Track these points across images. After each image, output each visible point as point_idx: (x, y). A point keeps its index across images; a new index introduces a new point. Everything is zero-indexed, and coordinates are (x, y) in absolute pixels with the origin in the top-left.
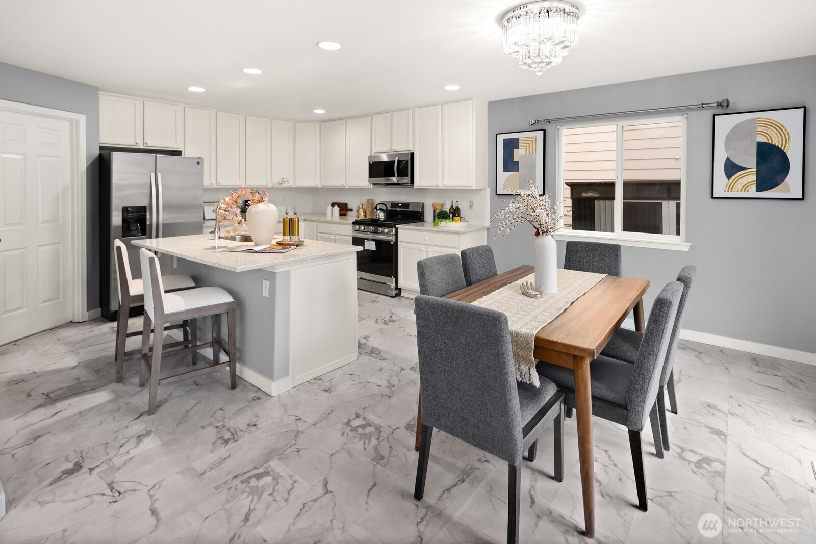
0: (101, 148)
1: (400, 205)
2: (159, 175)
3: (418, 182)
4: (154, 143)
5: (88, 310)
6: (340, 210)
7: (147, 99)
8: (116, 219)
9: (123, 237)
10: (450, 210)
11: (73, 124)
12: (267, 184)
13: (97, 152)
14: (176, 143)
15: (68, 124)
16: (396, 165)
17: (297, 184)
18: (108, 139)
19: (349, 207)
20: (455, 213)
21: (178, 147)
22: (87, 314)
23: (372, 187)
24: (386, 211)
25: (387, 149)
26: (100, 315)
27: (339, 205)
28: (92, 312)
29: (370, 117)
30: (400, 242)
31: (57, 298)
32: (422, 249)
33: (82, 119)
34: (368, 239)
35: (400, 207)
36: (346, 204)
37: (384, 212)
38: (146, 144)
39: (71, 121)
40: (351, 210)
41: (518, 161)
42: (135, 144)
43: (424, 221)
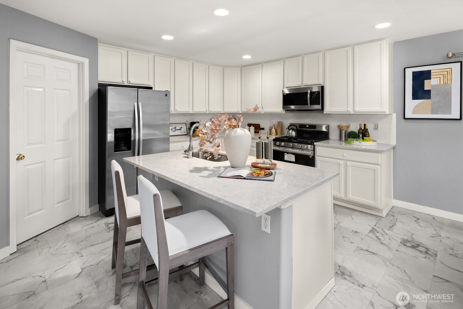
0: (100, 85)
1: (307, 126)
2: (140, 104)
3: (328, 109)
4: (134, 81)
5: (90, 207)
6: (255, 129)
7: (130, 49)
8: (110, 137)
9: (115, 152)
10: (359, 131)
11: (80, 65)
12: (206, 110)
13: (97, 87)
14: (149, 81)
15: (76, 66)
16: (309, 96)
17: (225, 111)
18: (104, 78)
19: (261, 126)
20: (363, 133)
21: (149, 84)
22: (89, 210)
23: (284, 113)
24: (297, 131)
25: (299, 84)
26: (99, 210)
27: (254, 125)
28: (92, 208)
29: (283, 61)
30: (318, 156)
31: (68, 199)
32: (341, 163)
33: (86, 61)
34: (288, 153)
35: (307, 128)
36: (259, 125)
37: (295, 131)
38: (129, 82)
39: (78, 63)
40: (263, 129)
41: (430, 91)
42: (122, 82)
43: (329, 139)
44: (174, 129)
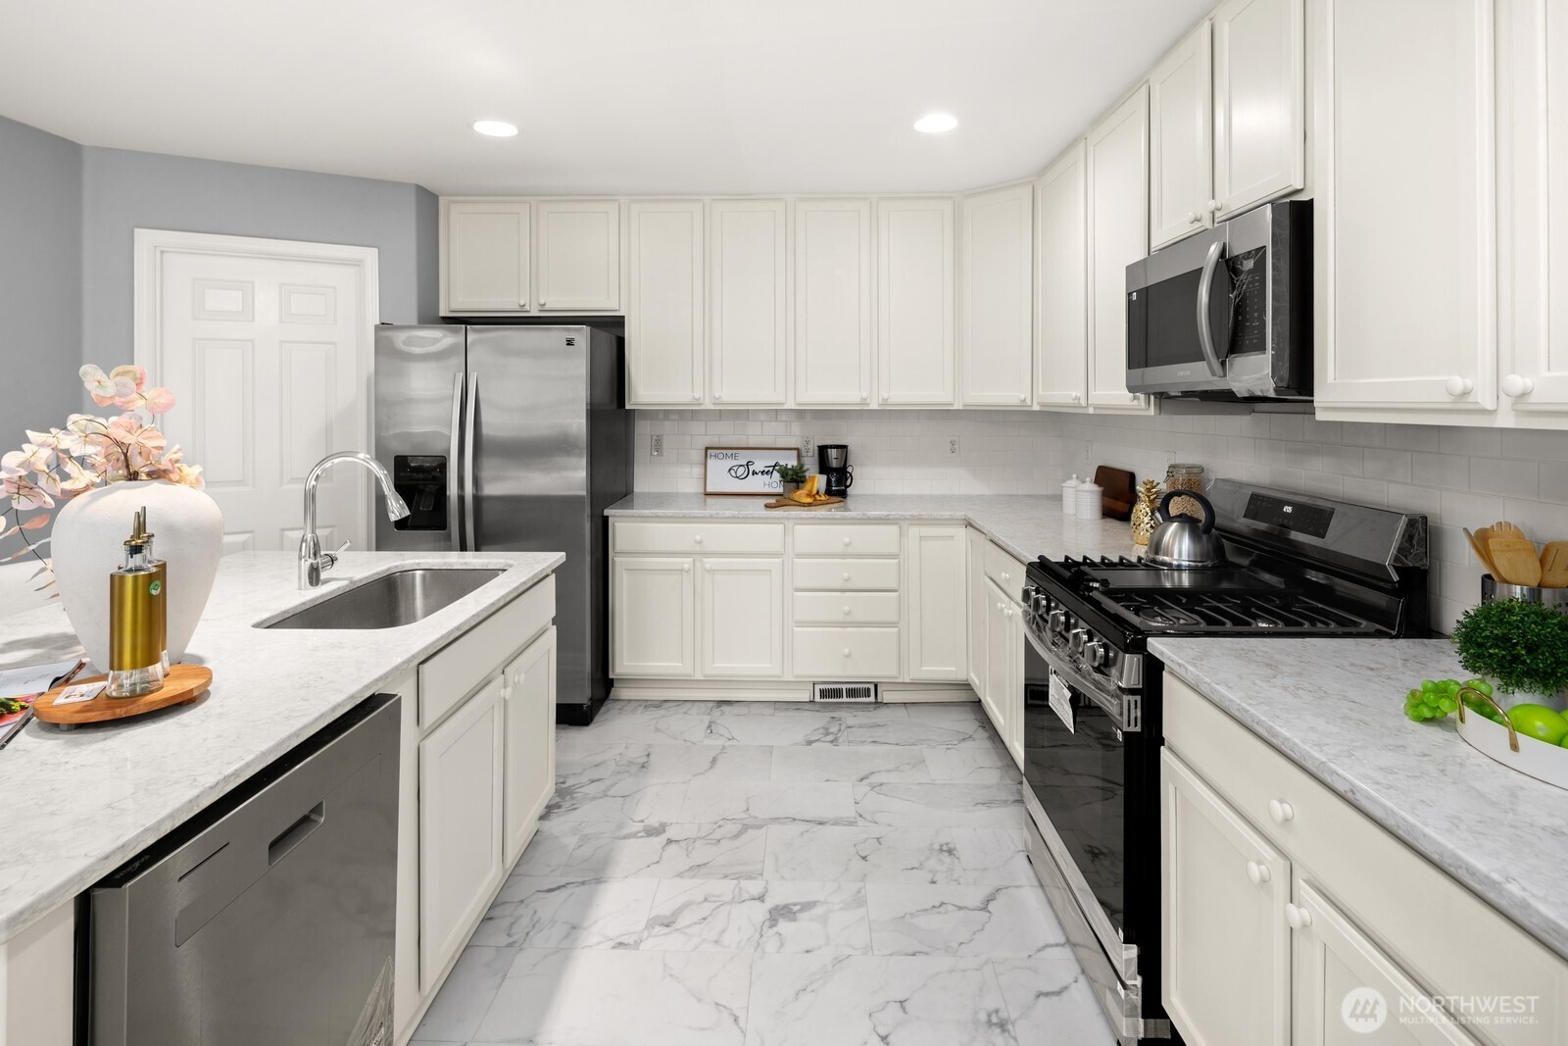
1: (1289, 509)
2: (474, 377)
4: (558, 301)
6: (1107, 495)
14: (610, 296)
15: (352, 272)
16: (1204, 290)
21: (612, 306)
33: (371, 257)
36: (1132, 476)
38: (542, 305)
44: (741, 470)
